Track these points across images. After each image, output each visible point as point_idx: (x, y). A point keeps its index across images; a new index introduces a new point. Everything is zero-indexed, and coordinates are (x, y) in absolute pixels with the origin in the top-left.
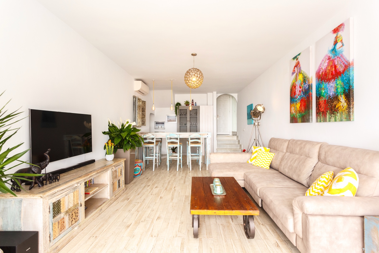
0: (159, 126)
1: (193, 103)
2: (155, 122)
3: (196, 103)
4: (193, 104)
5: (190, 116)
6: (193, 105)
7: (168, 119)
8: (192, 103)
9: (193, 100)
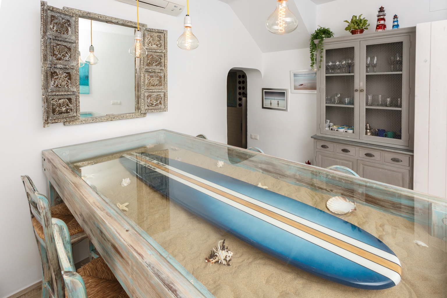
0: (273, 101)
1: (384, 19)
2: (263, 89)
3: (395, 17)
4: (382, 22)
5: (367, 71)
6: (384, 26)
7: (295, 81)
8: (379, 20)
9: (381, 10)
